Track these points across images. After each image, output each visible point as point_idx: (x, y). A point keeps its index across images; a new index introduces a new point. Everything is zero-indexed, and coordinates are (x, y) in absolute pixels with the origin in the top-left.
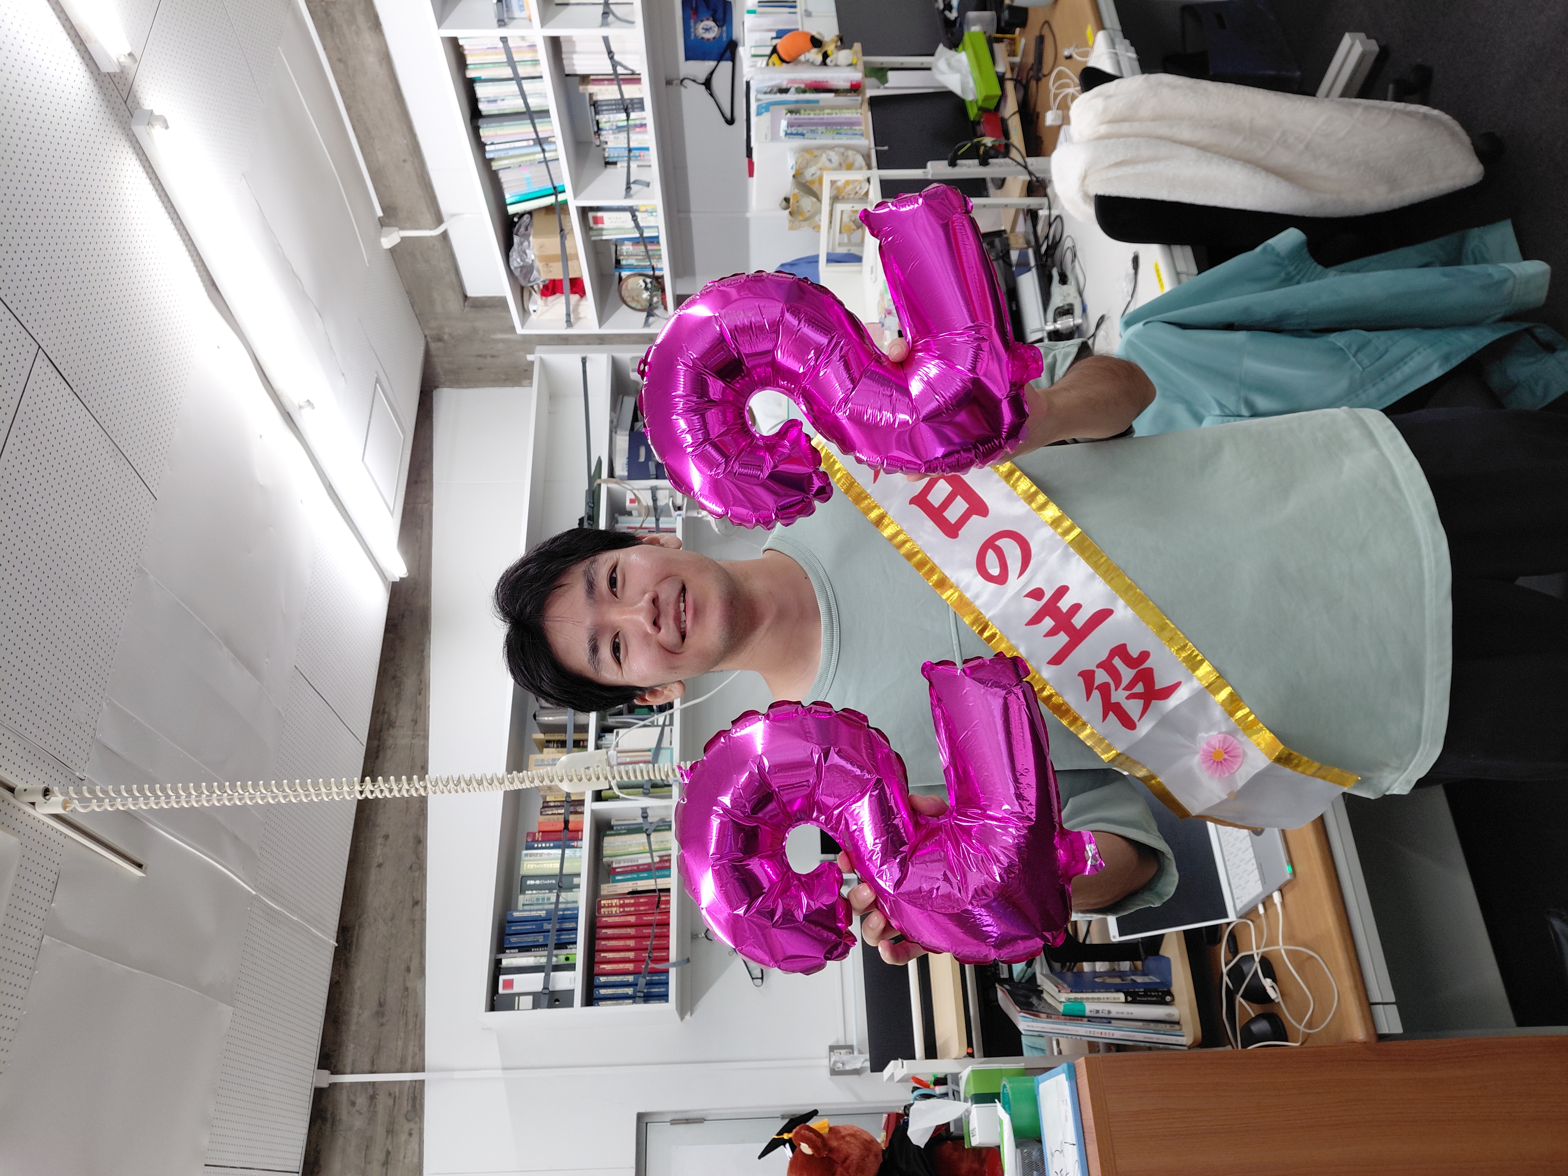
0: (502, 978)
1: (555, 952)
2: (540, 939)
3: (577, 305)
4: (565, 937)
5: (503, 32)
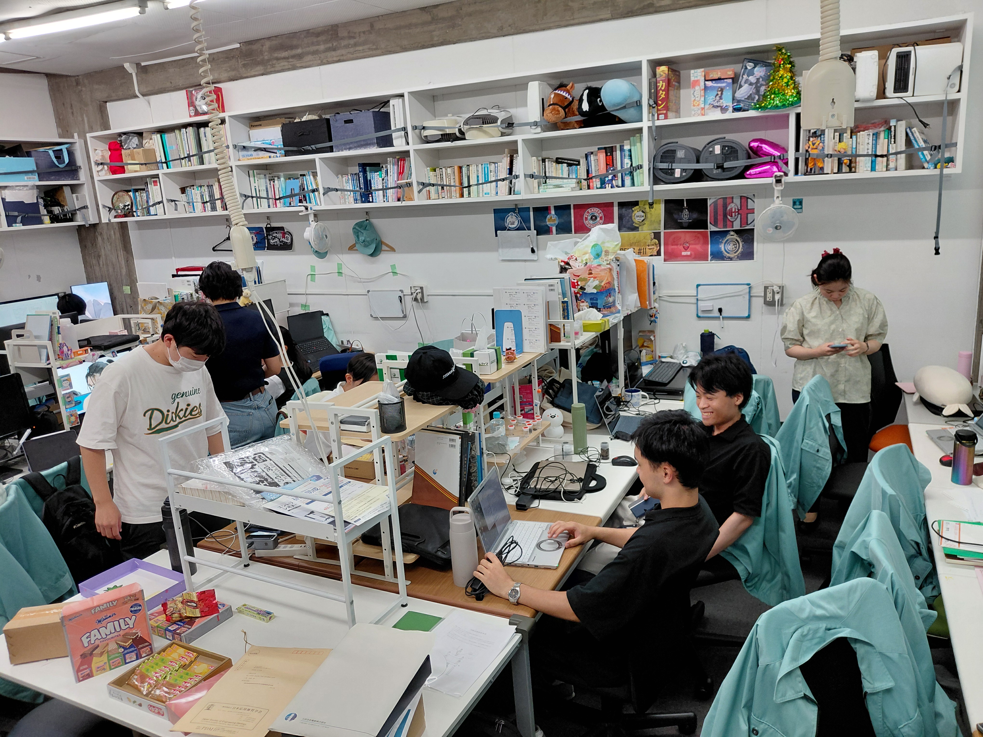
5: (231, 147)
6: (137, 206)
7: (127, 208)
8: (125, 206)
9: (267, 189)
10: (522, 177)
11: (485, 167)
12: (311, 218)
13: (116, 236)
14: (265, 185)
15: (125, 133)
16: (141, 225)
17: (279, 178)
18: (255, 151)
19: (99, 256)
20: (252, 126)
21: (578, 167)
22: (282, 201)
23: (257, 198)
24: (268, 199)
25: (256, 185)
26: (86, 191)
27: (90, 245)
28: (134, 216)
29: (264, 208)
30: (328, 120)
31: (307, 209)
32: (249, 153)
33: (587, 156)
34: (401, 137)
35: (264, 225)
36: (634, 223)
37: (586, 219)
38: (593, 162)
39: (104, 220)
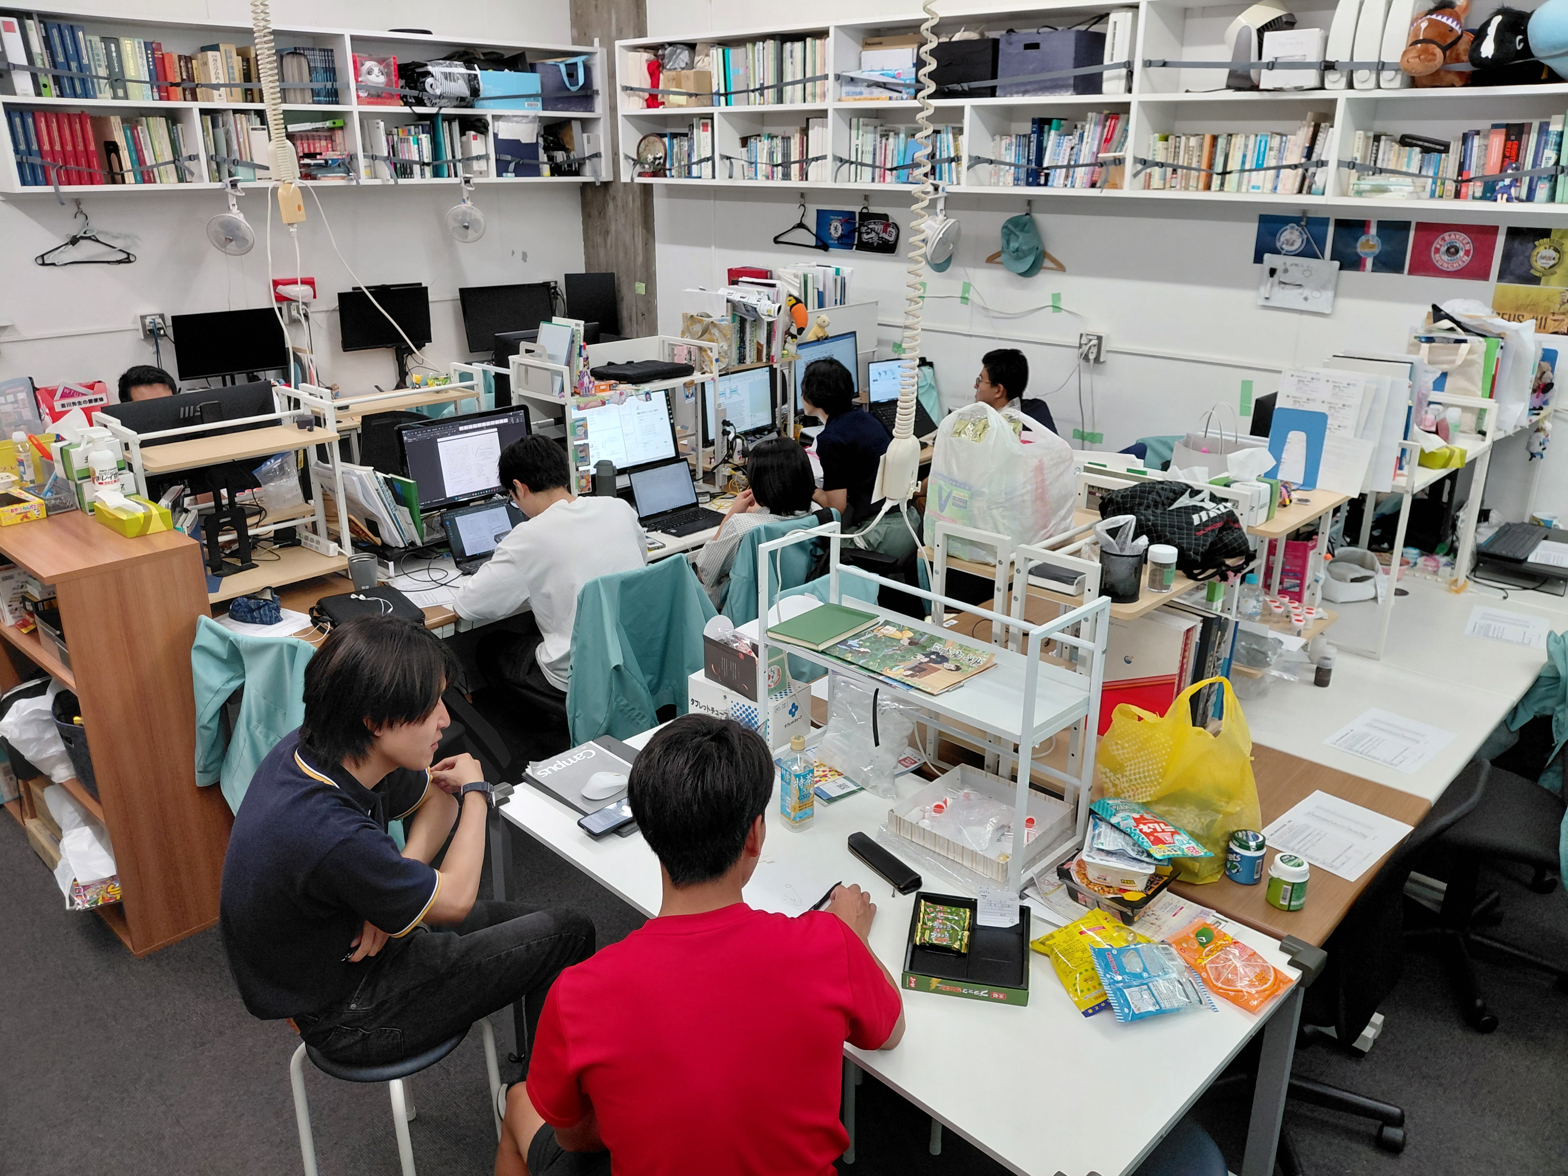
0: (14, 20)
1: (50, 76)
2: (61, 59)
3: (639, 96)
4: (66, 83)
5: (831, 77)
6: (672, 159)
7: (657, 162)
8: (655, 159)
9: (875, 150)
10: (1333, 164)
11: (1261, 141)
12: (941, 205)
13: (634, 204)
14: (873, 143)
15: (671, 44)
16: (673, 191)
17: (897, 134)
18: (868, 86)
19: (607, 232)
20: (867, 45)
21: (1444, 155)
22: (894, 172)
23: (856, 163)
24: (873, 166)
25: (859, 142)
26: (601, 131)
27: (597, 214)
28: (665, 176)
29: (865, 182)
30: (996, 42)
31: (936, 189)
32: (858, 89)
33: (1465, 138)
34: (1119, 77)
35: (857, 209)
36: (1531, 267)
37: (1437, 251)
38: (1475, 149)
39: (625, 178)
